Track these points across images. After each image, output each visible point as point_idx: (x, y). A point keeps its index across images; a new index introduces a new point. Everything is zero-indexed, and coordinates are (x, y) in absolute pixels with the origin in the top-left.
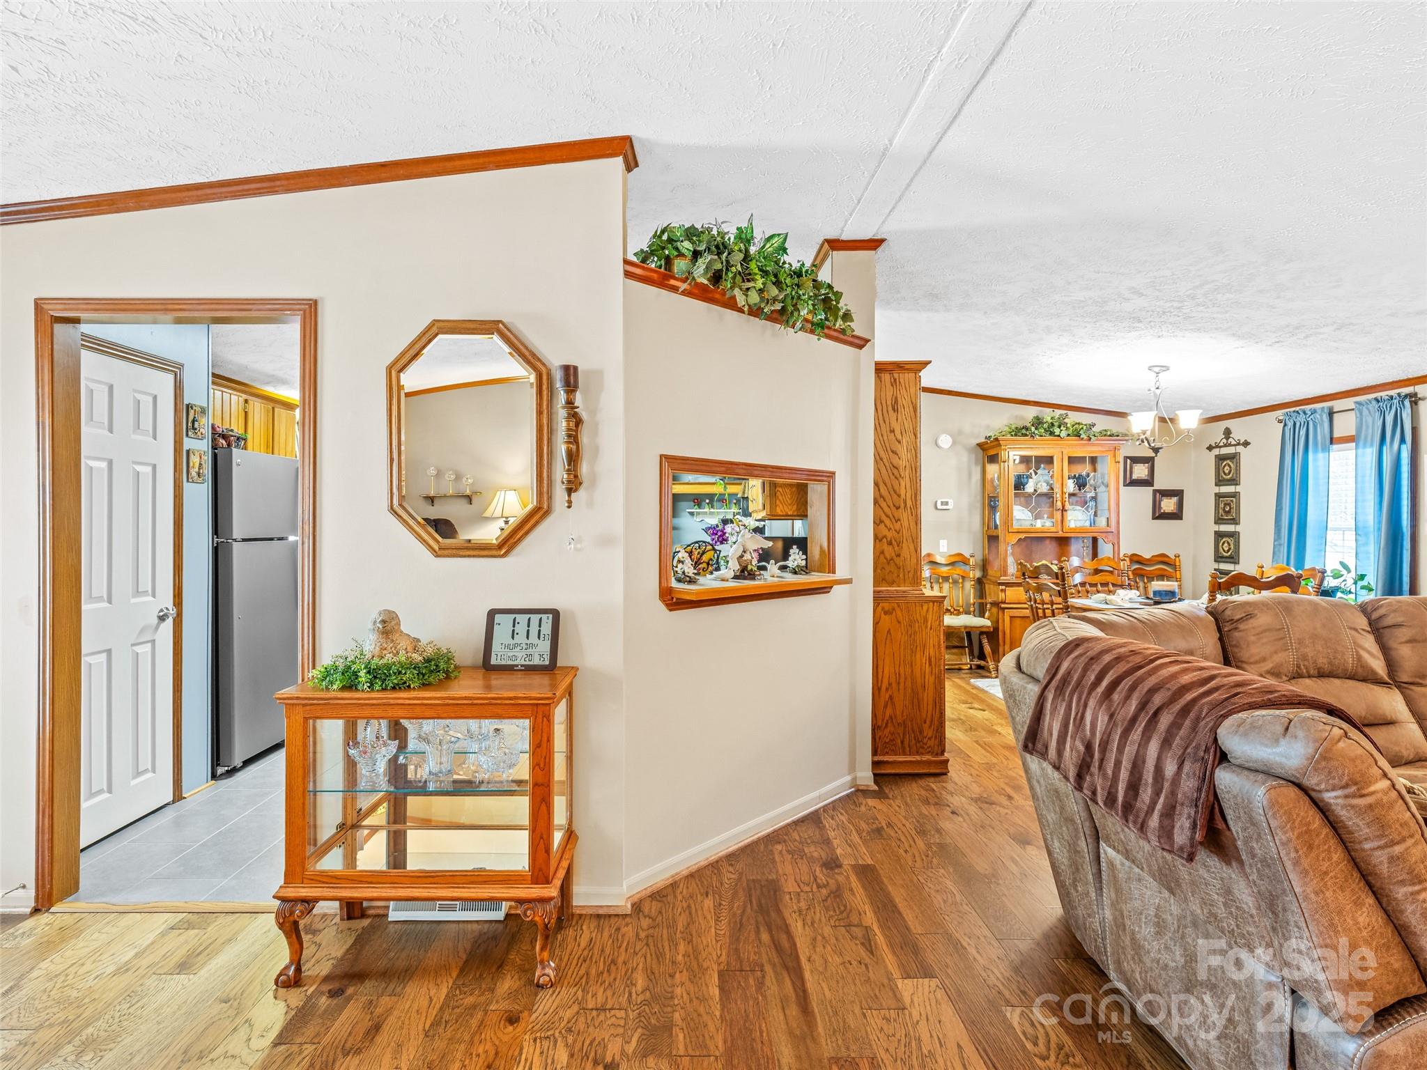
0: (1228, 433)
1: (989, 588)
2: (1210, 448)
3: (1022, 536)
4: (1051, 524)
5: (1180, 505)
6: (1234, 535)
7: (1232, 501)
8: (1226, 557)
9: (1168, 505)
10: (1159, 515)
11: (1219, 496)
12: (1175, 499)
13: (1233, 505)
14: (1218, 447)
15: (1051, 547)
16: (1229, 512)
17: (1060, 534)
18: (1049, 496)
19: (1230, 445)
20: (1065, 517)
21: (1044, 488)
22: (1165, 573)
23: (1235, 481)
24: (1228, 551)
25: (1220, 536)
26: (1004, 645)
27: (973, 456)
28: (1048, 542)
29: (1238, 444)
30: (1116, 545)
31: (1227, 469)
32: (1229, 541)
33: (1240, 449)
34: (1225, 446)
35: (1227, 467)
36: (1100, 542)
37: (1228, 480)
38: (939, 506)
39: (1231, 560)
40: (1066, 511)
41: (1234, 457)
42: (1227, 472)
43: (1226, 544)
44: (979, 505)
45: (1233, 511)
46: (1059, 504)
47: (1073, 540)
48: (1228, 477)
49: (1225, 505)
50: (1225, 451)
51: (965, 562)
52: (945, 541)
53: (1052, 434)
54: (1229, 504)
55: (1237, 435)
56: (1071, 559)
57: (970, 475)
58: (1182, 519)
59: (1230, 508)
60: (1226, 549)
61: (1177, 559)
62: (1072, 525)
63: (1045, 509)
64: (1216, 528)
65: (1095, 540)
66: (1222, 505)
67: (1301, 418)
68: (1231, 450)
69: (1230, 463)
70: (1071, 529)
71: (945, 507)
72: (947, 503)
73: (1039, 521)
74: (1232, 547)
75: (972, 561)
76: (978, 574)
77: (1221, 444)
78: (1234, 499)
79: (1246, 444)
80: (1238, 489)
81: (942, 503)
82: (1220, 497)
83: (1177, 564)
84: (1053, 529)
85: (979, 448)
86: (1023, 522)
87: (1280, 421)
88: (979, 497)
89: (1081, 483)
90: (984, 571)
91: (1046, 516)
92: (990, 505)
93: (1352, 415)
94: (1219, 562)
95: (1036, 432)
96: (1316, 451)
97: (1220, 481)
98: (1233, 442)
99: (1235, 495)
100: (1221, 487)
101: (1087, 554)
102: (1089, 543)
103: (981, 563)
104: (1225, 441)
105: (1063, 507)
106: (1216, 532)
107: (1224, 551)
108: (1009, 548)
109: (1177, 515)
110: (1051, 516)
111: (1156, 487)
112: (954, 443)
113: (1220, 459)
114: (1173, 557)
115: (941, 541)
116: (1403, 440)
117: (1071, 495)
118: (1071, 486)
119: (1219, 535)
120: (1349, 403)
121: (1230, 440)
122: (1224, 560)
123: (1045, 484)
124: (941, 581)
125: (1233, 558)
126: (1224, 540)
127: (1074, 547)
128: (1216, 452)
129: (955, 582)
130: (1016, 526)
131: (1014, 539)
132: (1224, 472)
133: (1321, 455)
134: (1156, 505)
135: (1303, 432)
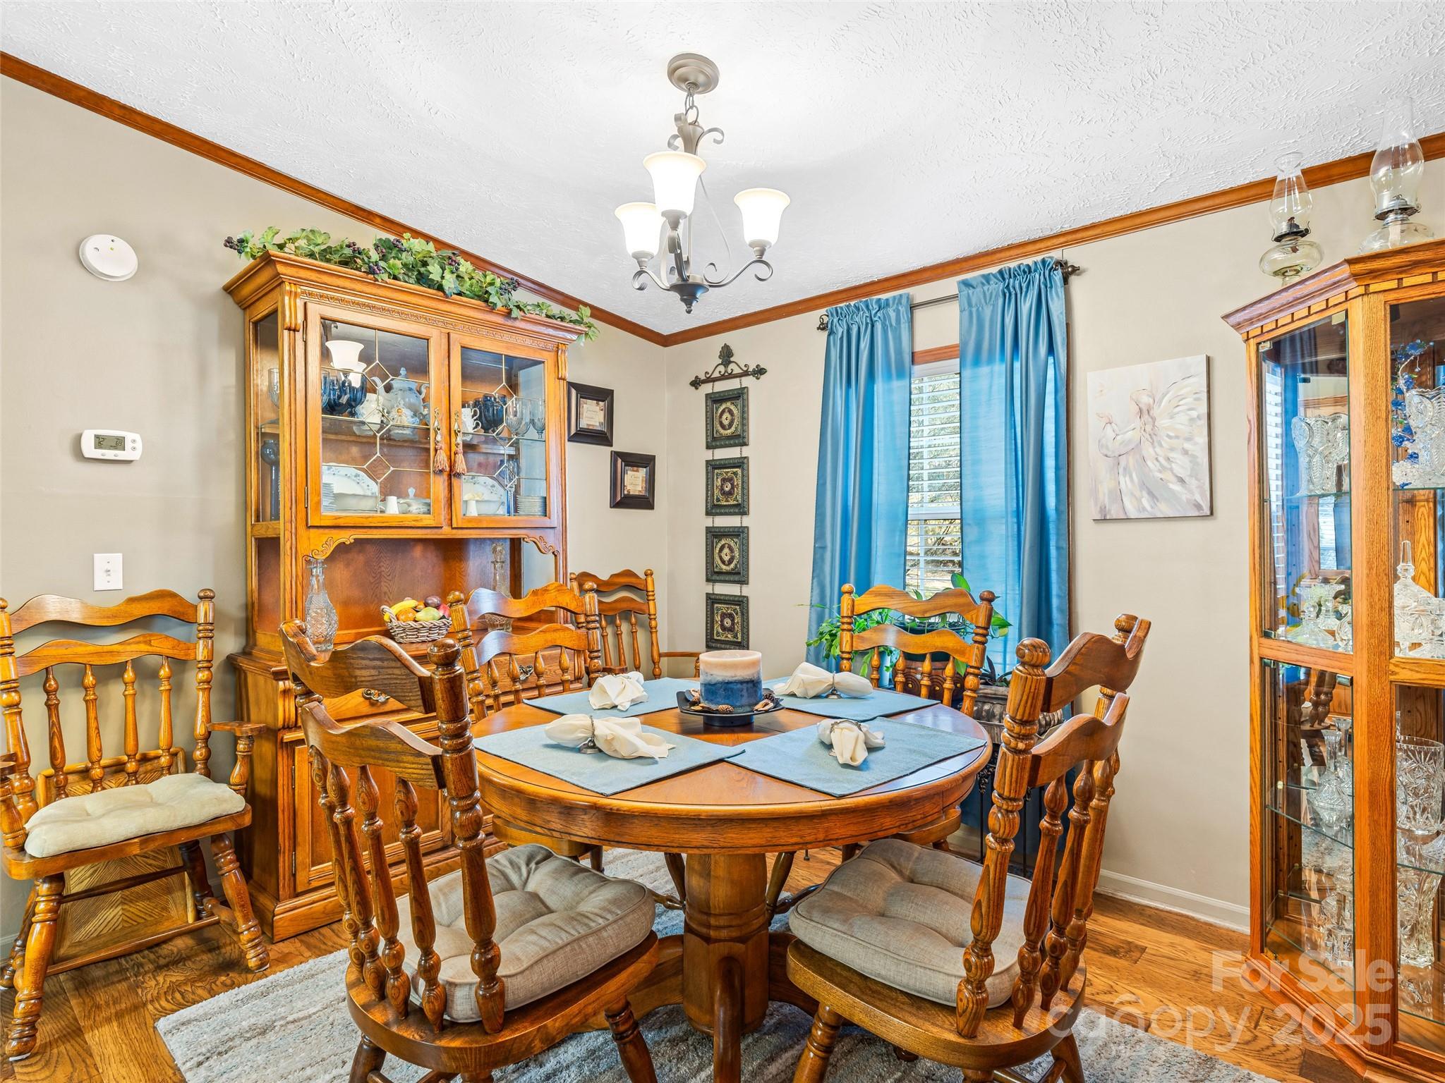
0: (726, 355)
1: (256, 685)
2: (696, 383)
3: (347, 537)
4: (425, 509)
5: (651, 481)
6: (740, 534)
7: (735, 474)
8: (728, 573)
9: (634, 481)
10: (623, 501)
11: (712, 466)
12: (642, 472)
13: (738, 482)
14: (710, 380)
15: (424, 564)
16: (730, 493)
17: (446, 533)
18: (420, 443)
19: (731, 376)
20: (455, 490)
21: (405, 419)
22: (632, 606)
23: (739, 439)
24: (730, 562)
25: (715, 536)
26: (294, 847)
27: (213, 322)
28: (418, 551)
29: (746, 374)
30: (559, 556)
31: (726, 419)
32: (732, 544)
33: (748, 382)
34: (723, 377)
35: (726, 415)
36: (528, 549)
37: (729, 438)
38: (89, 449)
39: (736, 578)
40: (458, 475)
41: (739, 396)
42: (726, 423)
43: (726, 550)
44: (231, 457)
45: (738, 491)
46: (442, 458)
47: (472, 548)
48: (729, 432)
49: (724, 480)
50: (721, 387)
51: (181, 613)
52: (117, 558)
53: (423, 279)
54: (730, 480)
55: (743, 358)
56: (474, 593)
57: (202, 372)
58: (652, 508)
59: (733, 487)
60: (726, 558)
61: (649, 579)
62: (473, 511)
63: (410, 467)
64: (709, 522)
65: (516, 545)
66: (718, 482)
67: (861, 318)
68: (733, 385)
69: (732, 407)
70: (472, 520)
71: (110, 454)
72: (119, 443)
73: (392, 500)
74: (737, 554)
75: (204, 612)
76: (229, 644)
77: (716, 374)
78: (739, 471)
79: (760, 372)
80: (746, 451)
81: (100, 442)
82: (715, 468)
83: (650, 588)
84: (428, 520)
85: (230, 300)
86: (352, 503)
87: (822, 327)
88: (232, 435)
89: (489, 418)
90: (247, 635)
91: (411, 491)
92: (261, 455)
93: (954, 309)
94: (715, 581)
95: (382, 264)
96: (889, 376)
97: (714, 439)
98: (737, 371)
99: (741, 463)
100: (717, 451)
101: (503, 576)
102: (504, 551)
103: (241, 614)
104: (722, 368)
105: (452, 466)
106: (708, 530)
107: (723, 562)
108: (317, 571)
109: (644, 502)
110: (424, 493)
111: (617, 447)
112: (144, 268)
113: (715, 400)
114: (642, 576)
115: (101, 560)
116: (1051, 350)
117: (469, 447)
118: (467, 421)
119: (714, 534)
120: (949, 286)
121: (732, 366)
122: (722, 578)
123: (409, 413)
124: (90, 679)
125: (739, 573)
126: (723, 542)
127: (476, 563)
128: (707, 388)
129: (146, 674)
130: (328, 512)
131: (322, 544)
132: (721, 423)
133: (897, 384)
134: (616, 482)
135: (865, 345)
